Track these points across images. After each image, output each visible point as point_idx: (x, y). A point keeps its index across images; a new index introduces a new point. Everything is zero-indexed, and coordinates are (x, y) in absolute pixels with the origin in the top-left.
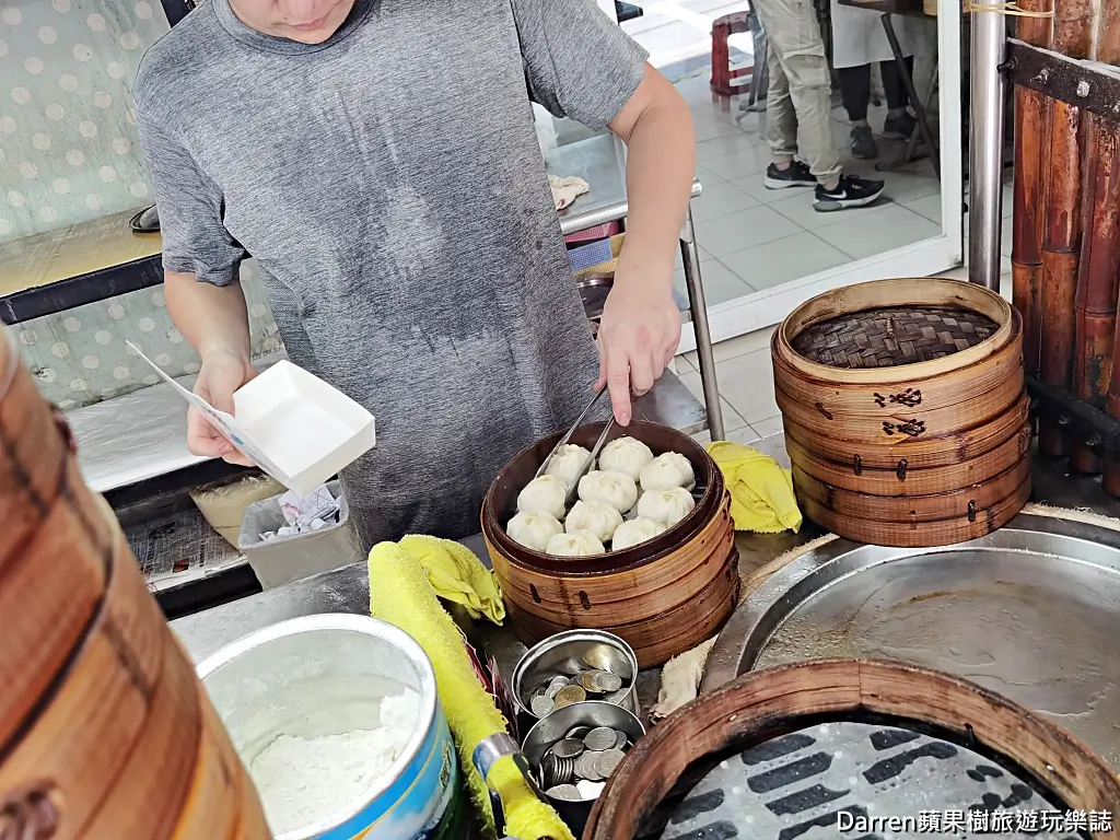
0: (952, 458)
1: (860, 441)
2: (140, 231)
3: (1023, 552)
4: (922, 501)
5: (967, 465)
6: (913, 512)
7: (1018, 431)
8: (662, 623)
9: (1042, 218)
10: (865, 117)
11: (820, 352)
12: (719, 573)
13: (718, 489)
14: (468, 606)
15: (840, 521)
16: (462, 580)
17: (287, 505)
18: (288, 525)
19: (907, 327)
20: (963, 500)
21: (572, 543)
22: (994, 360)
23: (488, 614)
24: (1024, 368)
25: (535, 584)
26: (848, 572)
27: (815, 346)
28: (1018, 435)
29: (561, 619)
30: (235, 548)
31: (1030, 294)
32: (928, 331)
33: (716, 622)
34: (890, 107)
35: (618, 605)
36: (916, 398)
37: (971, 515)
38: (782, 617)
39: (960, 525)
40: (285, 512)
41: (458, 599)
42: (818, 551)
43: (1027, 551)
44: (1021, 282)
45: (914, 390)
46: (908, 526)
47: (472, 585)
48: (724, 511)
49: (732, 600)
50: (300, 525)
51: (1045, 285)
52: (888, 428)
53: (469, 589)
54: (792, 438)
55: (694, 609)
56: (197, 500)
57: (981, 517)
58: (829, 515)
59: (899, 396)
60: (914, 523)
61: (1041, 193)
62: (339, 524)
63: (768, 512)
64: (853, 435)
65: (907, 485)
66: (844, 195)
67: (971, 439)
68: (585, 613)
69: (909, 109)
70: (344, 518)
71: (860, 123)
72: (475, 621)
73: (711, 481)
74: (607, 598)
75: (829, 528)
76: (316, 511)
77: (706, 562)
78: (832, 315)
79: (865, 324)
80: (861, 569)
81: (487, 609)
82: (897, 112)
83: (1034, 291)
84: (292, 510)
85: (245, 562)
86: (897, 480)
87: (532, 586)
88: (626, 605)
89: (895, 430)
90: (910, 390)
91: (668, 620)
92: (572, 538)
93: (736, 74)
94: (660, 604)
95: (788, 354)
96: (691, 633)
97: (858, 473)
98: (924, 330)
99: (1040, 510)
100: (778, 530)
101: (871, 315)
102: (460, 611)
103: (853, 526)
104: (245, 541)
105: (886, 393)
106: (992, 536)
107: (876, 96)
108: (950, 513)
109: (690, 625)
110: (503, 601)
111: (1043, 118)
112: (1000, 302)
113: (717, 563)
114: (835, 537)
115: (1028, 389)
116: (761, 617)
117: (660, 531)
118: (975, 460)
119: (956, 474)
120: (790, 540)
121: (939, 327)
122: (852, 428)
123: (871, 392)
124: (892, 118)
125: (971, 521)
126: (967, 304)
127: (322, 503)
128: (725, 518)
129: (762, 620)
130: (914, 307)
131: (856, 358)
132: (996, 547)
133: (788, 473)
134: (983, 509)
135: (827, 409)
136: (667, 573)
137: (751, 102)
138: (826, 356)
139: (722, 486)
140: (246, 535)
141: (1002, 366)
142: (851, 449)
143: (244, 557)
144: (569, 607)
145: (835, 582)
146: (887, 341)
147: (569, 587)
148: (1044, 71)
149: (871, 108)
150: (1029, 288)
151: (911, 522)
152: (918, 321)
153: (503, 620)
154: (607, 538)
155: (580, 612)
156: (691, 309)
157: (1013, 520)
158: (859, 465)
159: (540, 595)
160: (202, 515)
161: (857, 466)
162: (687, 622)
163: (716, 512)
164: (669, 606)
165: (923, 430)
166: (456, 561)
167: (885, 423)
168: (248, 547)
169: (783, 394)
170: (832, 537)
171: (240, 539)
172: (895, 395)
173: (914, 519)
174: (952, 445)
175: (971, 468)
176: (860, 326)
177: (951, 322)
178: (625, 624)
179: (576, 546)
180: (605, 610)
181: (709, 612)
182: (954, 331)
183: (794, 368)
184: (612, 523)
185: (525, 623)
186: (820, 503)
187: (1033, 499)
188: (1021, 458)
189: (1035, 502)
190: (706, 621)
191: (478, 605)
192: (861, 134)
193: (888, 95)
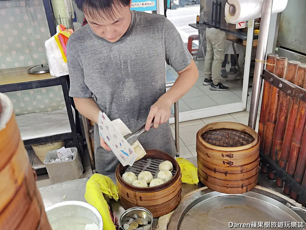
0: (239, 172)
1: (216, 165)
2: (30, 74)
3: (254, 198)
4: (230, 182)
5: (243, 174)
6: (228, 185)
7: (256, 167)
8: (160, 207)
9: (267, 114)
10: (225, 67)
11: (209, 139)
12: (176, 195)
13: (179, 173)
14: (109, 195)
15: (209, 184)
16: (108, 188)
17: (59, 153)
18: (59, 158)
19: (231, 136)
20: (241, 183)
21: (139, 183)
22: (252, 149)
23: (114, 198)
24: (259, 151)
25: (128, 193)
26: (209, 198)
27: (208, 137)
28: (256, 168)
29: (134, 203)
30: (42, 163)
31: (262, 131)
32: (237, 138)
33: (174, 208)
34: (232, 65)
35: (149, 201)
36: (232, 156)
37: (242, 187)
38: (191, 208)
39: (239, 189)
40: (58, 154)
41: (107, 193)
42: (202, 191)
43: (255, 198)
44: (261, 128)
45: (232, 154)
46: (226, 188)
47: (111, 189)
48: (180, 179)
49: (179, 202)
50: (62, 159)
51: (266, 130)
52: (224, 163)
53: (110, 191)
54: (199, 160)
55: (169, 204)
56: (33, 148)
57: (245, 188)
58: (206, 182)
59: (228, 155)
60: (228, 187)
61: (268, 107)
62: (73, 160)
63: (191, 179)
64: (215, 163)
65: (227, 177)
66: (218, 87)
67: (244, 168)
68: (140, 202)
69: (236, 67)
70: (74, 159)
71: (224, 68)
72: (110, 199)
73: (177, 170)
74: (147, 199)
75: (205, 185)
76: (67, 155)
77: (173, 192)
78: (213, 129)
79: (221, 133)
80: (213, 197)
81: (114, 196)
82: (233, 67)
83: (264, 131)
84: (60, 154)
85: (44, 167)
86: (225, 176)
87: (127, 193)
88: (151, 201)
89: (226, 163)
90: (231, 154)
91: (162, 206)
92: (140, 182)
93: (193, 50)
94: (160, 202)
95: (201, 139)
96: (167, 210)
97: (215, 173)
98: (236, 137)
99: (259, 187)
100: (192, 183)
101: (222, 131)
102: (107, 196)
103: (212, 186)
104: (45, 162)
105: (224, 154)
106: (247, 193)
107: (228, 61)
108: (237, 186)
109: (167, 208)
110: (118, 194)
111: (270, 89)
112: (255, 133)
113: (176, 192)
114: (207, 188)
115: (260, 156)
116: (186, 207)
117: (163, 183)
118: (245, 173)
119: (240, 176)
120: (195, 187)
121: (240, 137)
122: (215, 161)
123: (221, 153)
124: (232, 68)
125: (242, 189)
126: (247, 132)
127: (69, 153)
128: (180, 180)
129: (186, 209)
130: (233, 130)
131: (218, 143)
132: (248, 196)
133: (197, 169)
134: (245, 186)
135: (209, 156)
136: (163, 194)
137: (197, 58)
138: (210, 141)
139: (180, 172)
140: (46, 160)
141: (254, 151)
142: (214, 166)
143: (44, 165)
144: (137, 200)
145: (206, 200)
146: (226, 139)
147: (137, 195)
148: (272, 79)
149: (227, 65)
150: (262, 130)
151: (227, 187)
152: (234, 135)
153: (118, 200)
154: (149, 182)
155: (139, 202)
156: (175, 114)
157: (253, 189)
158: (216, 171)
159: (129, 195)
160: (34, 152)
161: (215, 171)
162: (166, 207)
163: (178, 179)
164: (162, 203)
165: (233, 164)
166: (107, 182)
167: (223, 161)
168: (47, 163)
169: (198, 149)
170: (206, 188)
171: (44, 161)
172: (227, 154)
173: (228, 186)
174: (239, 169)
175: (243, 175)
176: (220, 133)
177: (242, 136)
178: (150, 206)
179: (140, 184)
180: (145, 202)
181: (173, 205)
182: (243, 139)
183: (201, 143)
184: (151, 178)
185: (124, 202)
186: (204, 178)
187: (258, 184)
188: (256, 173)
189: (259, 185)
190: (171, 207)
191: (112, 195)
192: (224, 71)
193: (231, 62)
